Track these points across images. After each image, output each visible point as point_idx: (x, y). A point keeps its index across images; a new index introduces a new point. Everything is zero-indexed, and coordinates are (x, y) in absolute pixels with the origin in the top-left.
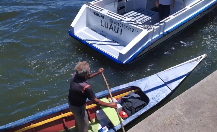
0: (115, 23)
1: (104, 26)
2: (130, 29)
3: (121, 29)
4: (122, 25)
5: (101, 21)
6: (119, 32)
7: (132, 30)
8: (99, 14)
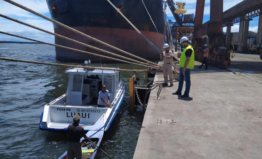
0: (82, 111)
1: (71, 117)
2: (97, 111)
3: (89, 114)
4: (89, 111)
5: (66, 113)
6: (86, 117)
7: (98, 111)
8: (64, 109)
